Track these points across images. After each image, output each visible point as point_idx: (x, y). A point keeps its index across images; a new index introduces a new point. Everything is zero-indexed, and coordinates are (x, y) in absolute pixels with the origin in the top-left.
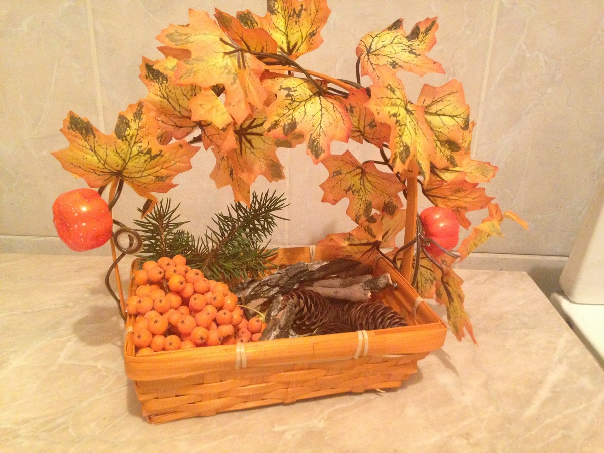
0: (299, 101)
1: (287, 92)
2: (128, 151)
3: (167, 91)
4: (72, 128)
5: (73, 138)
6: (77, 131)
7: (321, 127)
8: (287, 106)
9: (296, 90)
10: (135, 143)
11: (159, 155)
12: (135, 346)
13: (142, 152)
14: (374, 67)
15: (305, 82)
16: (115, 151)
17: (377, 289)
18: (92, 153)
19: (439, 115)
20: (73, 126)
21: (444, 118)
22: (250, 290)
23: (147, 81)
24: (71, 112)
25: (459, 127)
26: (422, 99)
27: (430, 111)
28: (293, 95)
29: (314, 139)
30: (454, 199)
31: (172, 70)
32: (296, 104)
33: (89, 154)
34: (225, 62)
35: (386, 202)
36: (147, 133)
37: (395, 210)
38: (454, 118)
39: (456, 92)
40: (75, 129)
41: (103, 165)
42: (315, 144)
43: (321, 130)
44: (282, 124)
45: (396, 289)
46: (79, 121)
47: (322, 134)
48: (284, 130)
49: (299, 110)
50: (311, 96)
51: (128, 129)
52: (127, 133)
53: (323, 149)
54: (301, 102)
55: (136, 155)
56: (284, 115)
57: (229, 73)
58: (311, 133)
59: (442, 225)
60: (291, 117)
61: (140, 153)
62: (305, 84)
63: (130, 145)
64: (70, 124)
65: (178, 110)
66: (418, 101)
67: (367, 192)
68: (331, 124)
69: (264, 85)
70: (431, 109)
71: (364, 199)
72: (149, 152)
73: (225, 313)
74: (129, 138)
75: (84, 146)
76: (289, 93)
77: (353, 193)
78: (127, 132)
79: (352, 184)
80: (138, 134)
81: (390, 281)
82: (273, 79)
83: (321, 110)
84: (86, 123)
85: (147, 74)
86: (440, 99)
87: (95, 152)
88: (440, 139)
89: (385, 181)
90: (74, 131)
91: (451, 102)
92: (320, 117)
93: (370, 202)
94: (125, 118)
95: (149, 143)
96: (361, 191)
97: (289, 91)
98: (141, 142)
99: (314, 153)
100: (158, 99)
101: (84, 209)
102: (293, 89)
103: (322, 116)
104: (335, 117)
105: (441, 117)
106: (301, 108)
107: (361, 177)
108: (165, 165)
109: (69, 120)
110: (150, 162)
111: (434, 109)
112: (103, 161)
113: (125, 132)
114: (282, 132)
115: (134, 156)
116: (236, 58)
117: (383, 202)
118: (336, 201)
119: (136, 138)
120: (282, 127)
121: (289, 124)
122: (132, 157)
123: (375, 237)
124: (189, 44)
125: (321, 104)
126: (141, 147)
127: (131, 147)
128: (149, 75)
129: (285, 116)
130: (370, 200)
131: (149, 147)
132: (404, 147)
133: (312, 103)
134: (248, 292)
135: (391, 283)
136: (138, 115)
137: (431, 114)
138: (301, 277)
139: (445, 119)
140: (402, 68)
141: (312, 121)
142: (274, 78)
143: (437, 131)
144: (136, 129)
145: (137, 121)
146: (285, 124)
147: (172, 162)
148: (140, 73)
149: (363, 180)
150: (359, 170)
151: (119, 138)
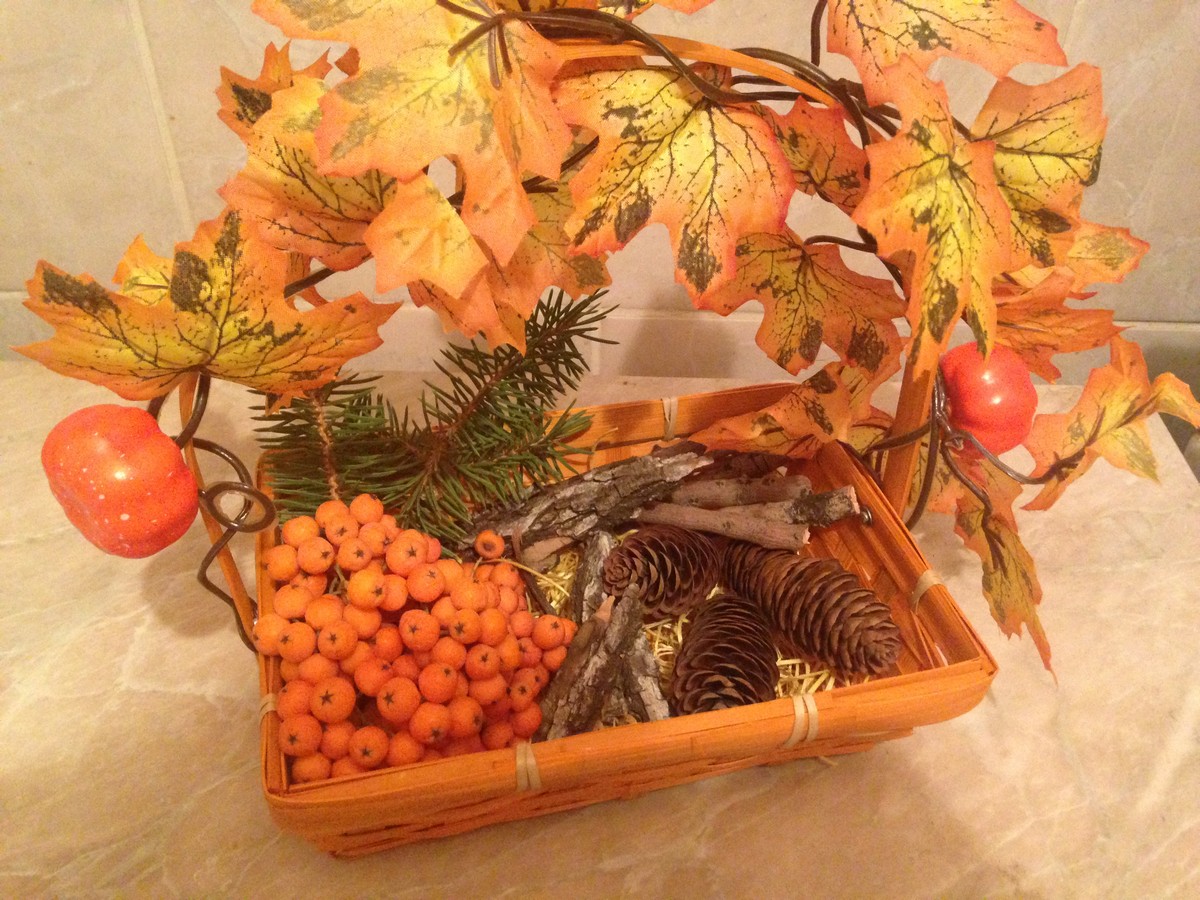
0: (657, 138)
1: (624, 122)
2: (212, 332)
3: (300, 158)
4: (52, 297)
5: (61, 318)
6: (69, 303)
7: (713, 200)
8: (625, 162)
9: (650, 112)
10: (228, 314)
11: (296, 333)
12: (286, 755)
13: (250, 332)
14: (869, 34)
15: (674, 81)
16: (178, 337)
17: (824, 523)
18: (119, 343)
19: (1029, 154)
20: (56, 295)
21: (1039, 161)
22: (530, 520)
23: (240, 125)
24: (42, 264)
25: (1078, 180)
26: (991, 114)
27: (1005, 145)
28: (641, 128)
29: (693, 236)
30: (1029, 330)
31: (308, 126)
32: (649, 148)
33: (110, 347)
34: (456, 77)
35: (858, 330)
36: (258, 289)
37: (881, 358)
38: (1069, 160)
39: (1083, 97)
40: (61, 300)
41: (154, 364)
42: (698, 249)
43: (714, 210)
44: (613, 212)
45: (869, 523)
46: (69, 283)
47: (715, 219)
48: (617, 227)
49: (657, 164)
50: (687, 117)
51: (205, 284)
52: (203, 295)
53: (718, 262)
54: (661, 141)
55: (236, 340)
56: (618, 185)
57: (469, 117)
58: (688, 220)
59: (997, 400)
60: (634, 187)
61: (245, 334)
62: (674, 88)
63: (215, 319)
64: (46, 290)
65: (336, 206)
66: (979, 119)
67: (811, 299)
68: (740, 190)
69: (562, 101)
70: (1010, 140)
71: (801, 312)
72: (269, 329)
73: (484, 659)
74: (210, 306)
75: (93, 329)
76: (630, 125)
77: (775, 293)
78: (202, 292)
79: (774, 276)
80: (232, 294)
81: (856, 506)
82: (585, 79)
83: (714, 154)
84: (88, 288)
85: (240, 109)
86: (1039, 115)
87: (125, 341)
88: (1022, 205)
89: (862, 293)
90: (62, 304)
91: (1068, 120)
92: (712, 174)
93: (817, 322)
94: (196, 259)
95: (265, 309)
96: (794, 294)
97: (631, 118)
98: (245, 309)
99: (694, 276)
100: (275, 175)
101: (120, 475)
102: (641, 112)
103: (715, 172)
104: (749, 171)
105: (1032, 157)
106: (662, 157)
107: (799, 270)
108: (313, 350)
109: (43, 282)
110: (272, 349)
111: (1018, 139)
112: (150, 355)
113: (197, 294)
114: (614, 234)
115: (229, 343)
116: (486, 51)
117: (851, 329)
118: (730, 308)
119: (230, 303)
120: (613, 221)
121: (630, 208)
122: (224, 346)
123: (831, 430)
124: (348, 21)
125: (713, 134)
126: (244, 321)
127: (220, 324)
128: (244, 111)
129: (621, 189)
130: (816, 318)
131: (267, 320)
132: (942, 291)
133: (691, 134)
134: (527, 523)
135: (858, 511)
136: (228, 246)
137: (1010, 151)
138: (650, 494)
139: (1043, 163)
140: (949, 47)
141: (690, 189)
142: (589, 74)
143: (1017, 190)
144: (226, 283)
145: (228, 260)
146: (620, 212)
147: (332, 341)
148: (218, 106)
149: (805, 275)
150: (799, 253)
151: (184, 309)
